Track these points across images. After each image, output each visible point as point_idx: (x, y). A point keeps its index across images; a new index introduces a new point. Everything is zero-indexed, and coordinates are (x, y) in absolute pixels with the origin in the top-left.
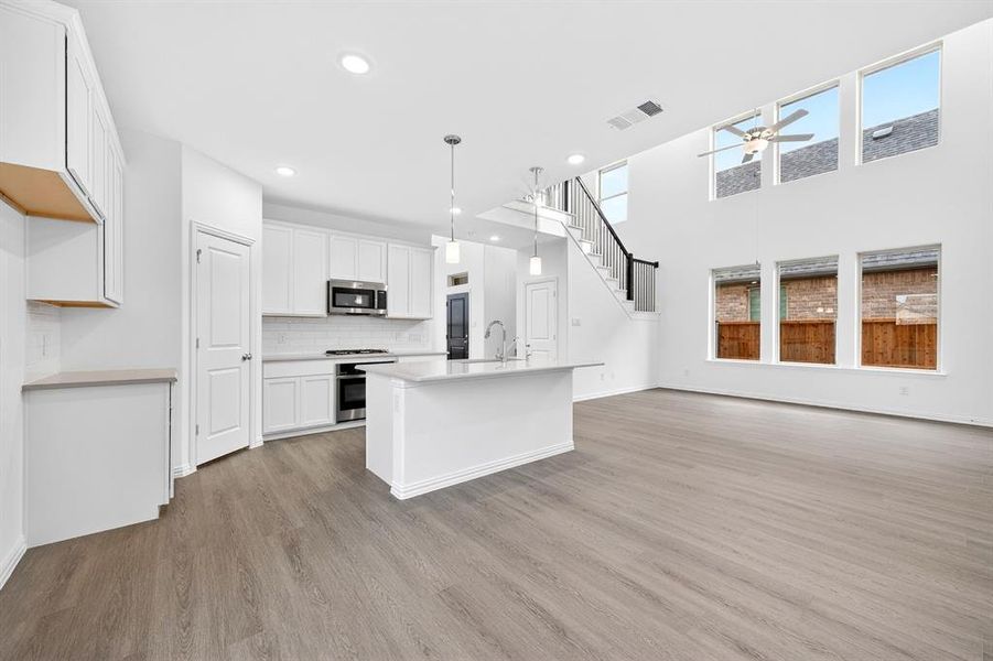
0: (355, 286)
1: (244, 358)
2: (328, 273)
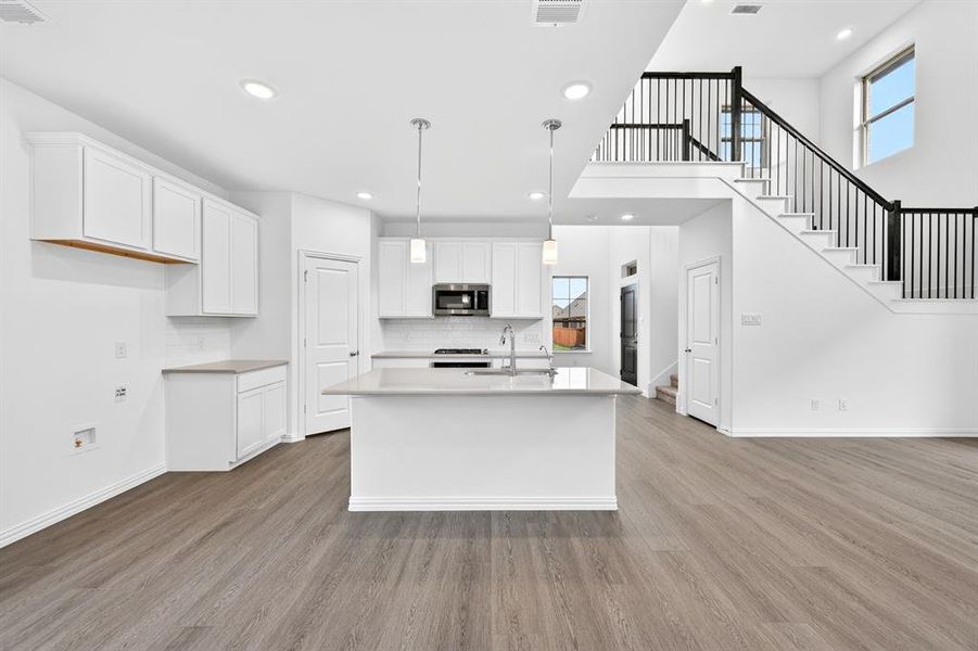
0: (452, 288)
1: (352, 355)
2: (434, 278)
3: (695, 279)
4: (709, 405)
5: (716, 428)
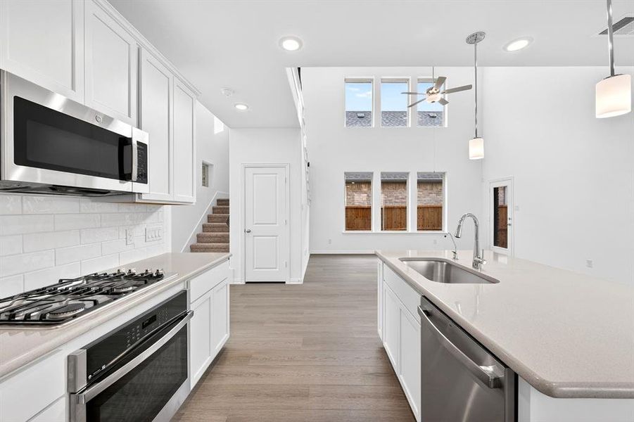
3: (255, 176)
4: (275, 268)
5: (284, 282)
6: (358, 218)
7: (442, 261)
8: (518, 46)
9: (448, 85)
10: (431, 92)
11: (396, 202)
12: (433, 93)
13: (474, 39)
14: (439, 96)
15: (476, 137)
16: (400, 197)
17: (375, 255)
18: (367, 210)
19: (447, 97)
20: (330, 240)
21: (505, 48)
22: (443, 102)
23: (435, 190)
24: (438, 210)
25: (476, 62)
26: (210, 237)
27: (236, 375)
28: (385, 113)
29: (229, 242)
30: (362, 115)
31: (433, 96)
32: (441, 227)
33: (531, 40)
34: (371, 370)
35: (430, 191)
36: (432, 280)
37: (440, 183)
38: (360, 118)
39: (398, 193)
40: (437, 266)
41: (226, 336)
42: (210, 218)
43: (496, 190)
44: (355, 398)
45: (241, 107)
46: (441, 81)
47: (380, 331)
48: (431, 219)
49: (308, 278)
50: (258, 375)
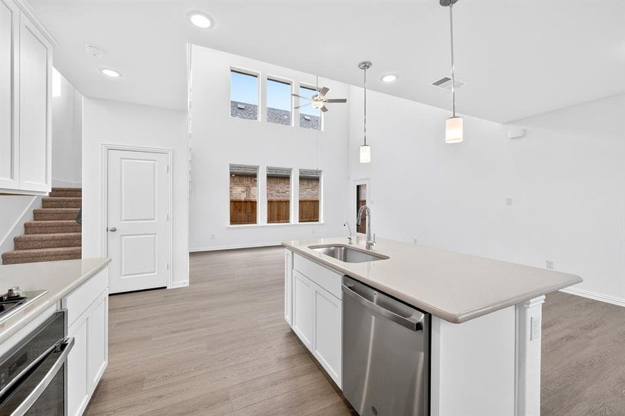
3: (123, 161)
4: (153, 272)
5: (166, 287)
6: (242, 212)
7: (340, 246)
8: (389, 79)
9: (329, 96)
10: (316, 98)
11: (278, 196)
12: (317, 100)
13: (366, 65)
14: (321, 105)
15: (365, 145)
16: (281, 191)
17: (282, 246)
18: (253, 204)
19: (328, 105)
20: (213, 236)
21: (381, 79)
22: (324, 109)
23: (311, 185)
24: (315, 203)
25: (364, 84)
26: (42, 240)
27: (130, 407)
28: (270, 110)
29: (81, 246)
30: (243, 107)
31: (317, 102)
32: (318, 218)
33: (397, 76)
34: (284, 355)
35: (307, 187)
36: (346, 262)
37: (317, 179)
38: (240, 110)
39: (280, 187)
40: (337, 251)
41: (104, 364)
42: (37, 214)
43: (358, 187)
44: (276, 384)
45: (111, 74)
46: (325, 91)
47: (288, 317)
48: (310, 212)
49: (194, 279)
50: (161, 397)
